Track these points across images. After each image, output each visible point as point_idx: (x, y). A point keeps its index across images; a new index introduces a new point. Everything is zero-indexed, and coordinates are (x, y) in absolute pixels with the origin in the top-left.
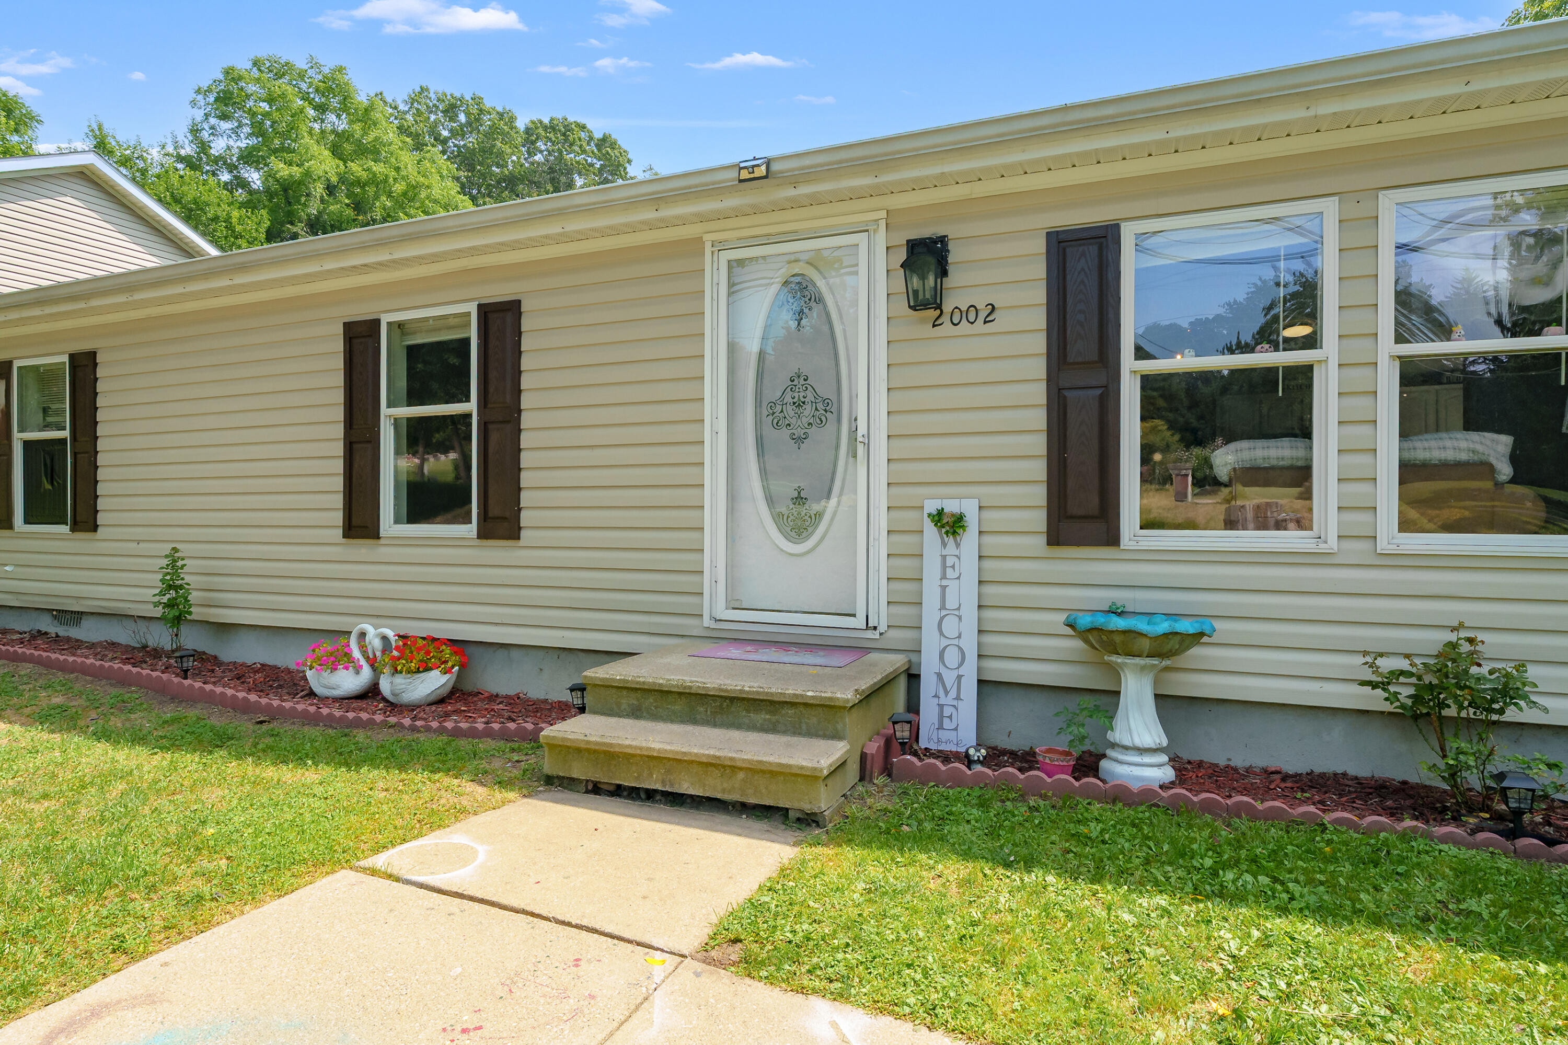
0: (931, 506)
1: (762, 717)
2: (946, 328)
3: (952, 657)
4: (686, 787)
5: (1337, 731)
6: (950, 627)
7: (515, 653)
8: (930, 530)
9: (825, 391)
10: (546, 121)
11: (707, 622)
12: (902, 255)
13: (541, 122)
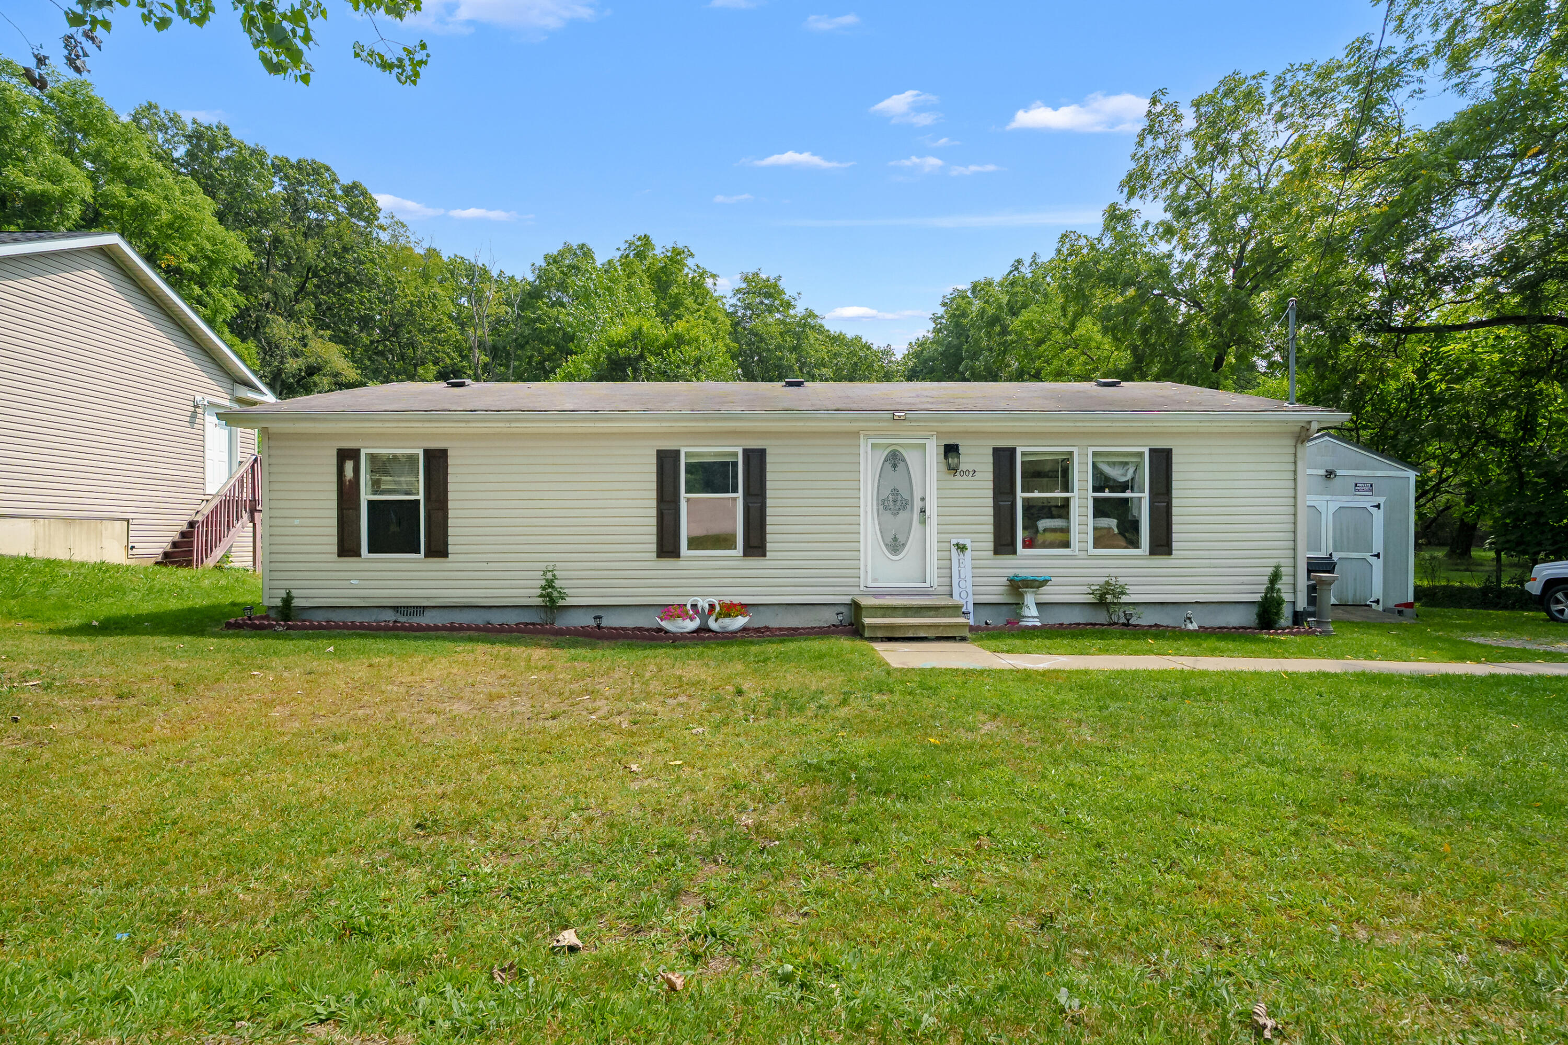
0: (954, 541)
1: (932, 613)
2: (958, 477)
3: (964, 595)
4: (922, 635)
5: (1077, 610)
6: (962, 584)
7: (761, 608)
8: (954, 549)
9: (906, 496)
10: (294, 160)
11: (862, 588)
12: (942, 449)
13: (288, 161)
